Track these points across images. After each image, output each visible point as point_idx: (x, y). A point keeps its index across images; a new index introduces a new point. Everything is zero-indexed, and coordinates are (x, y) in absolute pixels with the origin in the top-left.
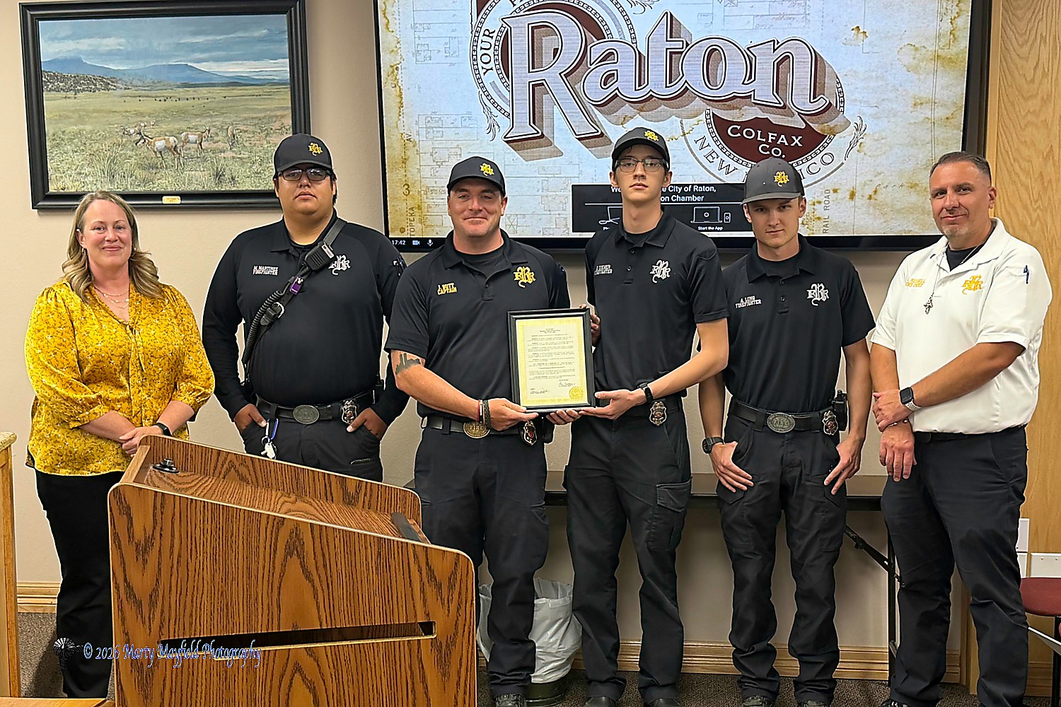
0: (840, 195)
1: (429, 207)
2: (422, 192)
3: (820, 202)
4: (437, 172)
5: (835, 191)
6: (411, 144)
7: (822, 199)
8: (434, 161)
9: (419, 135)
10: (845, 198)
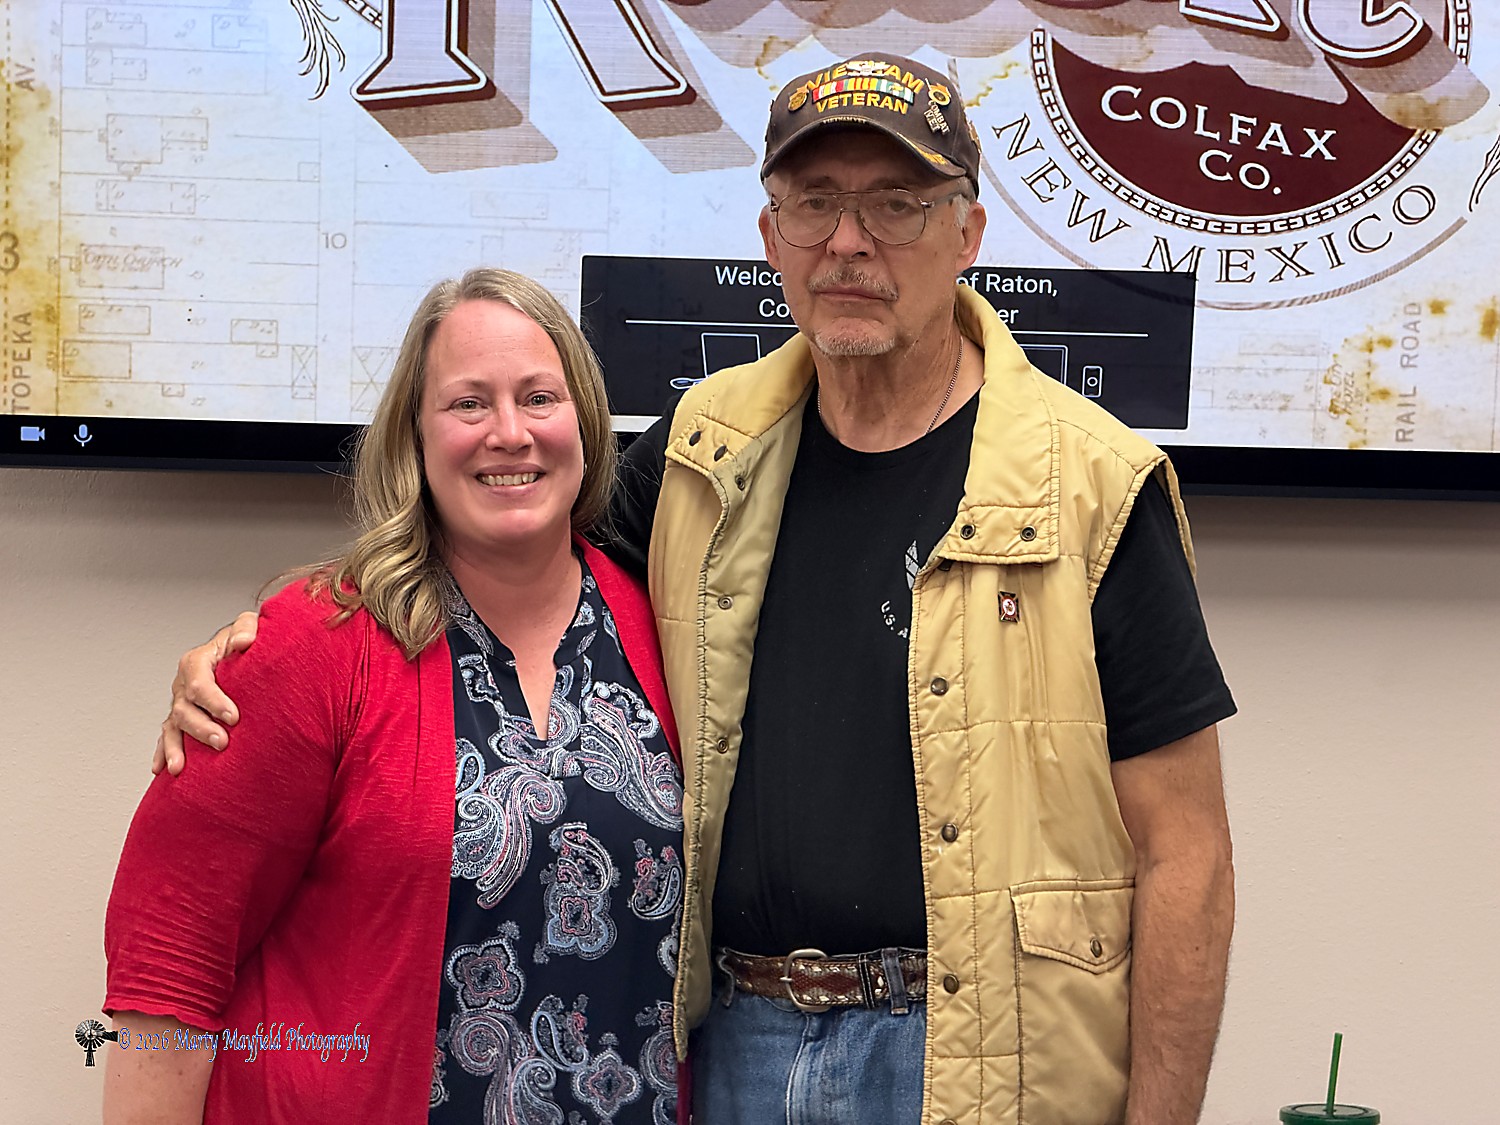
0: (1452, 321)
1: (86, 313)
2: (64, 264)
3: (1387, 343)
4: (117, 196)
5: (1437, 308)
6: (29, 100)
7: (1394, 331)
8: (110, 158)
9: (60, 68)
10: (1466, 331)
